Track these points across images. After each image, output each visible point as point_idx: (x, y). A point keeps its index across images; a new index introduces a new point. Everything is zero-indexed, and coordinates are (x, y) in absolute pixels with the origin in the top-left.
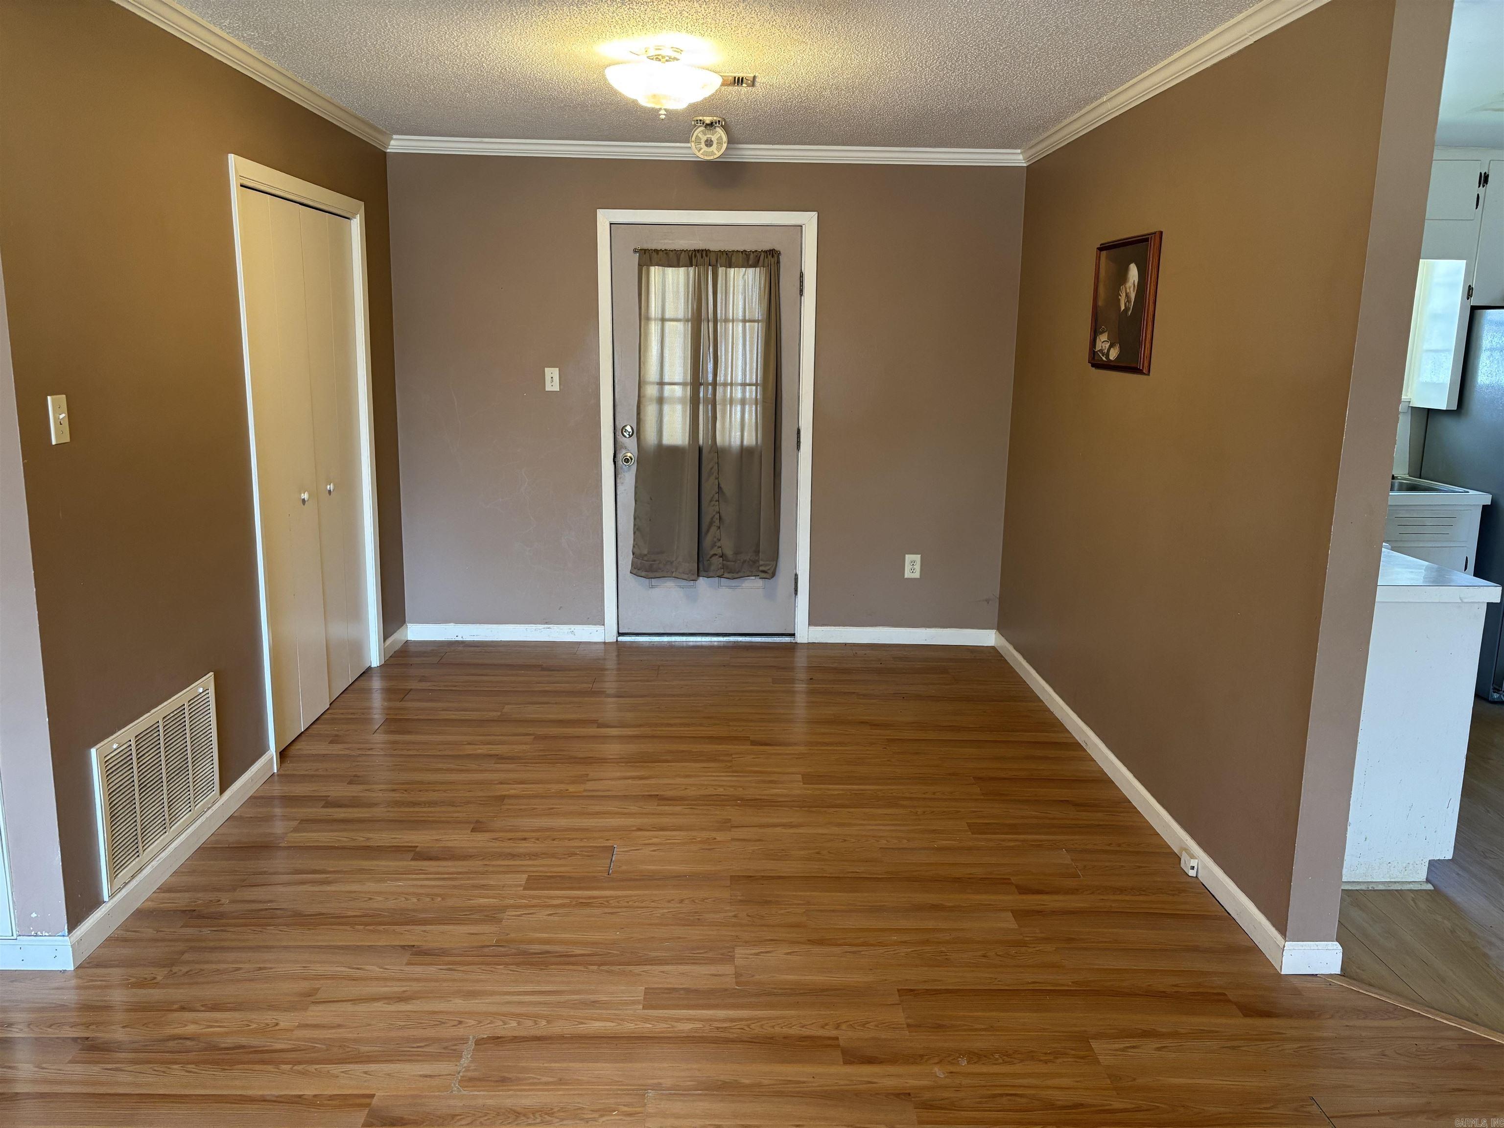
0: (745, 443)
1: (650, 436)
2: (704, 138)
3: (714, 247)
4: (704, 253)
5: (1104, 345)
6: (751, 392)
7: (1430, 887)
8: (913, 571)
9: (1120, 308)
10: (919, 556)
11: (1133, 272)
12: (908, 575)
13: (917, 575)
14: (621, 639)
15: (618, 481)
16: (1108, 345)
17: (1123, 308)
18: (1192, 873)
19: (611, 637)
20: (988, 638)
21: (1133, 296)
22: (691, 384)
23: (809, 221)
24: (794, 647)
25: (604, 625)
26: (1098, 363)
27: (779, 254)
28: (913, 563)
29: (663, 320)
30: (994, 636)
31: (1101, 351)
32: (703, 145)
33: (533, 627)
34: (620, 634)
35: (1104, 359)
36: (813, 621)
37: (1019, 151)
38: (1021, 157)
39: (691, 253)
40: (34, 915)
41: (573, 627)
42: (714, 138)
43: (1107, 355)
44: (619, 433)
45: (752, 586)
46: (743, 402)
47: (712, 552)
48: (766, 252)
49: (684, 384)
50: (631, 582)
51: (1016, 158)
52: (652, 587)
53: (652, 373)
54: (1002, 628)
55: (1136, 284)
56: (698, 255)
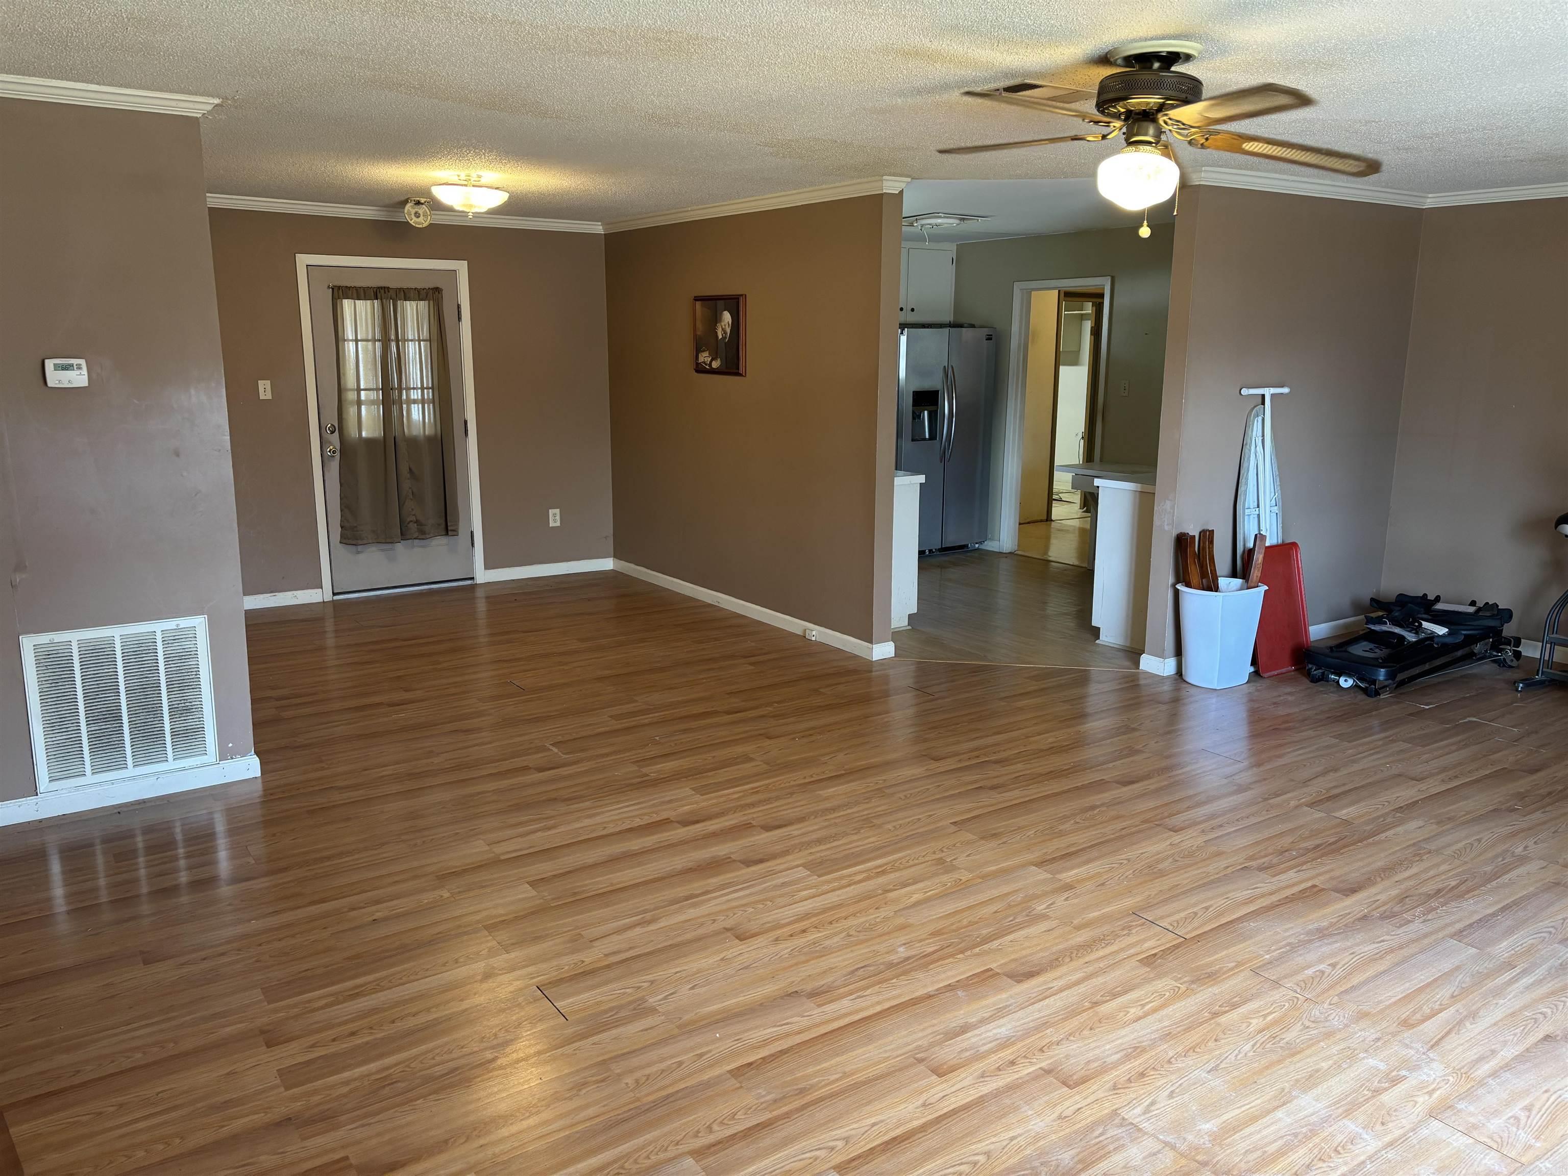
0: (427, 433)
1: (352, 432)
2: (413, 211)
3: (393, 285)
4: (386, 289)
5: (706, 359)
6: (428, 394)
7: (909, 627)
8: (555, 521)
9: (717, 337)
10: (558, 510)
11: (727, 317)
12: (552, 524)
13: (558, 524)
14: (337, 598)
15: (325, 469)
16: (709, 359)
17: (720, 337)
18: (813, 639)
19: (328, 597)
20: (607, 564)
21: (728, 331)
22: (382, 389)
23: (461, 268)
24: (474, 587)
25: (322, 588)
26: (700, 369)
27: (442, 290)
28: (554, 515)
29: (356, 341)
30: (612, 562)
31: (704, 362)
32: (413, 216)
33: (262, 596)
34: (334, 594)
35: (707, 367)
36: (488, 566)
37: (600, 223)
38: (601, 227)
39: (375, 290)
40: (230, 745)
41: (295, 593)
42: (421, 212)
43: (710, 365)
44: (323, 430)
45: (439, 543)
46: (423, 402)
47: (409, 520)
48: (432, 289)
49: (377, 389)
50: (342, 551)
51: (598, 228)
52: (358, 553)
53: (350, 381)
54: (617, 555)
55: (730, 323)
56: (382, 291)
